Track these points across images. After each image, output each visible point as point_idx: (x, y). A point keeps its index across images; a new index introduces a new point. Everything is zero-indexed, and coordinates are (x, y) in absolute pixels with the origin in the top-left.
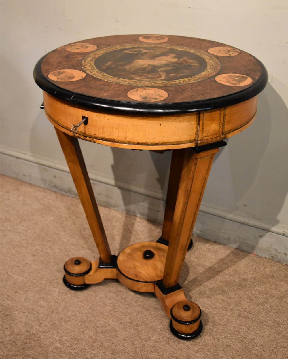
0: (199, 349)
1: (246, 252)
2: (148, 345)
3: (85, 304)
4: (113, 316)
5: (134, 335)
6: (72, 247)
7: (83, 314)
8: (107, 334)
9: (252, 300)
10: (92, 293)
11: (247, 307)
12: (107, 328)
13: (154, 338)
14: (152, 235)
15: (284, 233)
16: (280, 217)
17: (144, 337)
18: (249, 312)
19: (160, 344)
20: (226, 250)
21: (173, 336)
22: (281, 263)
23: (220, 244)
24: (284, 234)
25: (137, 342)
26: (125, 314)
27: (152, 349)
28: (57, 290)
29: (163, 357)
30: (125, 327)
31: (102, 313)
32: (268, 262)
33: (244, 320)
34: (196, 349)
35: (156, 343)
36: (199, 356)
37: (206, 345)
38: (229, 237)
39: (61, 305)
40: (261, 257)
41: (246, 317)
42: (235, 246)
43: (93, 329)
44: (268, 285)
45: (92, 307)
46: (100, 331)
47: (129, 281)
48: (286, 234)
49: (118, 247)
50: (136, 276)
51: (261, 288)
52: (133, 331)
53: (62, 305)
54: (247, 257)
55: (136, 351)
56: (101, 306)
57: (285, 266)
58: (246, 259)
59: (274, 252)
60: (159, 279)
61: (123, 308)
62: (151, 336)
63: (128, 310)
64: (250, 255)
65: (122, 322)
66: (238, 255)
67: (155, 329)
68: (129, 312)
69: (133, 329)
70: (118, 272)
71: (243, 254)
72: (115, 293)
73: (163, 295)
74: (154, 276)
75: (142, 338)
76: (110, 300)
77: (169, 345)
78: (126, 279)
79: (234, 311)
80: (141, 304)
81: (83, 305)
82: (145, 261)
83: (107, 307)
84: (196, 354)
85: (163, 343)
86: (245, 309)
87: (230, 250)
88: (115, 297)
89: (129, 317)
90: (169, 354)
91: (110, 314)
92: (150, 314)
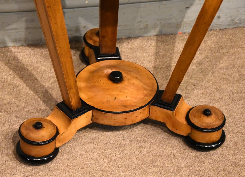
0: (234, 151)
1: (170, 34)
3: (73, 172)
4: (118, 167)
5: (161, 173)
9: (227, 80)
10: (65, 156)
11: (231, 88)
13: (183, 165)
17: (172, 169)
18: (238, 92)
19: (194, 167)
20: (150, 42)
21: (197, 152)
22: (213, 30)
23: (136, 38)
26: (128, 158)
30: (142, 170)
31: (103, 171)
34: (232, 152)
35: (191, 168)
36: (242, 157)
37: (236, 144)
38: (147, 25)
42: (154, 33)
44: (226, 57)
47: (120, 116)
49: (32, 92)
50: (125, 106)
51: (223, 64)
52: (155, 170)
54: (177, 40)
56: (92, 164)
57: (221, 31)
58: (179, 42)
60: (152, 98)
61: (118, 154)
62: (177, 164)
63: (125, 152)
64: (177, 35)
65: (135, 167)
66: (167, 41)
67: (174, 155)
68: (129, 154)
69: (154, 168)
70: (96, 114)
71: (169, 38)
72: (91, 142)
73: (170, 112)
74: (143, 97)
75: (172, 171)
76: (94, 153)
77: (204, 163)
78: (114, 116)
79: (224, 99)
80: (131, 139)
81: (71, 173)
82: (119, 86)
83: (102, 162)
84: (237, 157)
85: (196, 164)
86: (231, 91)
87: (154, 40)
88: (96, 147)
89: (135, 158)
90: (214, 171)
91: (112, 167)
92: (152, 143)
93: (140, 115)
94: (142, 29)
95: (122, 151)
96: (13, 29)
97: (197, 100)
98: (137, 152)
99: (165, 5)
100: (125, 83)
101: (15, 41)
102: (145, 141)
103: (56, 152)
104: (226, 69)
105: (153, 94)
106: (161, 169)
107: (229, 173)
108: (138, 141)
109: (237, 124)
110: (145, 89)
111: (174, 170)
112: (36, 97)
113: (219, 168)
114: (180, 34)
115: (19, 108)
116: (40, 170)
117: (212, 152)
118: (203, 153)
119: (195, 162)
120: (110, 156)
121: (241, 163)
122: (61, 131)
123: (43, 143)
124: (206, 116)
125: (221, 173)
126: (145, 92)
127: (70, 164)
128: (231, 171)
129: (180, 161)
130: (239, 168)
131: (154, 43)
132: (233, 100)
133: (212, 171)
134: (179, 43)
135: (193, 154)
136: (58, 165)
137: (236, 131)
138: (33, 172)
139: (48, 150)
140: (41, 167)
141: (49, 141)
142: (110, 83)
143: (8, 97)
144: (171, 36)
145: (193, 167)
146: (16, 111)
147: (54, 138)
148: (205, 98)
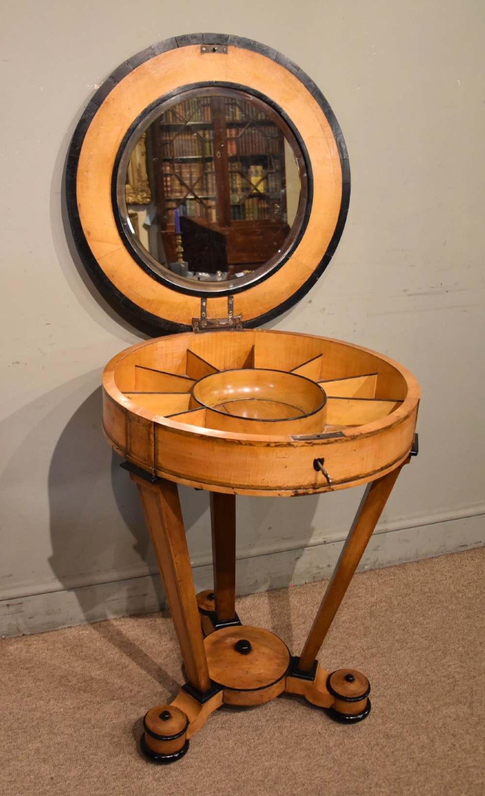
0: (382, 719)
1: (281, 589)
2: (337, 756)
3: (210, 768)
4: (260, 755)
5: (310, 757)
6: (84, 712)
7: (224, 781)
8: (283, 780)
10: (197, 749)
11: (360, 644)
12: (273, 774)
13: (331, 744)
14: (160, 632)
15: (325, 540)
16: (314, 523)
17: (321, 750)
18: (368, 648)
19: (345, 745)
20: (262, 599)
21: (343, 725)
22: (325, 580)
24: (325, 542)
25: (322, 761)
26: (268, 742)
27: (346, 756)
28: (148, 779)
29: (366, 754)
30: (288, 756)
31: (244, 762)
32: (313, 586)
33: (375, 659)
34: (380, 721)
35: (341, 747)
36: (392, 725)
37: (382, 710)
38: (257, 581)
39: (182, 791)
40: (301, 586)
41: (373, 656)
42: (264, 588)
43: (261, 788)
44: (346, 609)
45: (221, 764)
46: (271, 783)
47: (256, 693)
48: (327, 541)
49: (144, 672)
50: (260, 681)
52: (303, 753)
53: (184, 791)
54: (290, 594)
55: (336, 772)
56: (229, 755)
58: (293, 596)
59: (315, 571)
60: (286, 668)
61: (256, 738)
62: (325, 744)
63: (265, 735)
64: (289, 589)
65: (279, 754)
66: (279, 597)
67: (319, 733)
68: (269, 737)
69: (300, 751)
70: (227, 694)
71: (281, 592)
72: (222, 728)
73: (310, 682)
74: (277, 667)
75: (321, 752)
76: (228, 740)
77: (354, 738)
78: (249, 694)
79: (356, 657)
80: (268, 718)
81: (208, 770)
82: (248, 657)
83: (239, 751)
84: (387, 726)
85: (345, 741)
86: (361, 647)
87: (266, 596)
88: (229, 733)
89: (276, 742)
90: (367, 746)
91: (253, 756)
92: (291, 721)
93: (277, 689)
94: (251, 585)
95: (260, 734)
96: (113, 600)
97: (328, 662)
98: (277, 735)
99: (274, 558)
100: (254, 654)
101: (116, 612)
102: (283, 719)
103: (186, 745)
104: (349, 623)
105: (287, 663)
106: (309, 752)
107: (383, 747)
108: (275, 719)
109: (377, 686)
110: (277, 657)
111: (323, 751)
112: (149, 677)
113: (372, 743)
114: (292, 587)
115: (133, 693)
116: (171, 769)
117: (359, 724)
118: (351, 726)
119: (344, 738)
120: (248, 743)
121: (393, 733)
122: (192, 719)
123: (173, 738)
124: (349, 683)
125: (375, 748)
126: (278, 661)
127: (204, 758)
128: (385, 744)
129: (328, 739)
130: (392, 740)
131: (266, 600)
132: (365, 658)
133: (365, 747)
134: (293, 598)
135: (339, 728)
136: (191, 760)
137: (378, 694)
138: (163, 773)
139: (179, 744)
140: (172, 765)
141: (180, 735)
142: (237, 654)
143: (119, 681)
144: (283, 590)
145: (343, 744)
146: (130, 697)
147: (184, 730)
148: (336, 659)
